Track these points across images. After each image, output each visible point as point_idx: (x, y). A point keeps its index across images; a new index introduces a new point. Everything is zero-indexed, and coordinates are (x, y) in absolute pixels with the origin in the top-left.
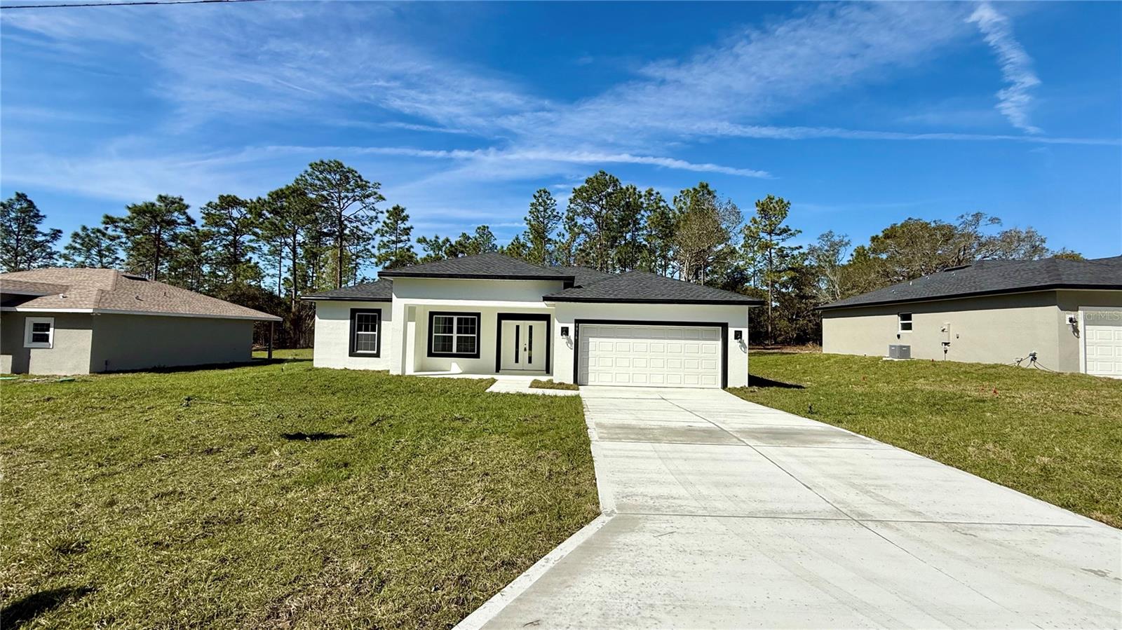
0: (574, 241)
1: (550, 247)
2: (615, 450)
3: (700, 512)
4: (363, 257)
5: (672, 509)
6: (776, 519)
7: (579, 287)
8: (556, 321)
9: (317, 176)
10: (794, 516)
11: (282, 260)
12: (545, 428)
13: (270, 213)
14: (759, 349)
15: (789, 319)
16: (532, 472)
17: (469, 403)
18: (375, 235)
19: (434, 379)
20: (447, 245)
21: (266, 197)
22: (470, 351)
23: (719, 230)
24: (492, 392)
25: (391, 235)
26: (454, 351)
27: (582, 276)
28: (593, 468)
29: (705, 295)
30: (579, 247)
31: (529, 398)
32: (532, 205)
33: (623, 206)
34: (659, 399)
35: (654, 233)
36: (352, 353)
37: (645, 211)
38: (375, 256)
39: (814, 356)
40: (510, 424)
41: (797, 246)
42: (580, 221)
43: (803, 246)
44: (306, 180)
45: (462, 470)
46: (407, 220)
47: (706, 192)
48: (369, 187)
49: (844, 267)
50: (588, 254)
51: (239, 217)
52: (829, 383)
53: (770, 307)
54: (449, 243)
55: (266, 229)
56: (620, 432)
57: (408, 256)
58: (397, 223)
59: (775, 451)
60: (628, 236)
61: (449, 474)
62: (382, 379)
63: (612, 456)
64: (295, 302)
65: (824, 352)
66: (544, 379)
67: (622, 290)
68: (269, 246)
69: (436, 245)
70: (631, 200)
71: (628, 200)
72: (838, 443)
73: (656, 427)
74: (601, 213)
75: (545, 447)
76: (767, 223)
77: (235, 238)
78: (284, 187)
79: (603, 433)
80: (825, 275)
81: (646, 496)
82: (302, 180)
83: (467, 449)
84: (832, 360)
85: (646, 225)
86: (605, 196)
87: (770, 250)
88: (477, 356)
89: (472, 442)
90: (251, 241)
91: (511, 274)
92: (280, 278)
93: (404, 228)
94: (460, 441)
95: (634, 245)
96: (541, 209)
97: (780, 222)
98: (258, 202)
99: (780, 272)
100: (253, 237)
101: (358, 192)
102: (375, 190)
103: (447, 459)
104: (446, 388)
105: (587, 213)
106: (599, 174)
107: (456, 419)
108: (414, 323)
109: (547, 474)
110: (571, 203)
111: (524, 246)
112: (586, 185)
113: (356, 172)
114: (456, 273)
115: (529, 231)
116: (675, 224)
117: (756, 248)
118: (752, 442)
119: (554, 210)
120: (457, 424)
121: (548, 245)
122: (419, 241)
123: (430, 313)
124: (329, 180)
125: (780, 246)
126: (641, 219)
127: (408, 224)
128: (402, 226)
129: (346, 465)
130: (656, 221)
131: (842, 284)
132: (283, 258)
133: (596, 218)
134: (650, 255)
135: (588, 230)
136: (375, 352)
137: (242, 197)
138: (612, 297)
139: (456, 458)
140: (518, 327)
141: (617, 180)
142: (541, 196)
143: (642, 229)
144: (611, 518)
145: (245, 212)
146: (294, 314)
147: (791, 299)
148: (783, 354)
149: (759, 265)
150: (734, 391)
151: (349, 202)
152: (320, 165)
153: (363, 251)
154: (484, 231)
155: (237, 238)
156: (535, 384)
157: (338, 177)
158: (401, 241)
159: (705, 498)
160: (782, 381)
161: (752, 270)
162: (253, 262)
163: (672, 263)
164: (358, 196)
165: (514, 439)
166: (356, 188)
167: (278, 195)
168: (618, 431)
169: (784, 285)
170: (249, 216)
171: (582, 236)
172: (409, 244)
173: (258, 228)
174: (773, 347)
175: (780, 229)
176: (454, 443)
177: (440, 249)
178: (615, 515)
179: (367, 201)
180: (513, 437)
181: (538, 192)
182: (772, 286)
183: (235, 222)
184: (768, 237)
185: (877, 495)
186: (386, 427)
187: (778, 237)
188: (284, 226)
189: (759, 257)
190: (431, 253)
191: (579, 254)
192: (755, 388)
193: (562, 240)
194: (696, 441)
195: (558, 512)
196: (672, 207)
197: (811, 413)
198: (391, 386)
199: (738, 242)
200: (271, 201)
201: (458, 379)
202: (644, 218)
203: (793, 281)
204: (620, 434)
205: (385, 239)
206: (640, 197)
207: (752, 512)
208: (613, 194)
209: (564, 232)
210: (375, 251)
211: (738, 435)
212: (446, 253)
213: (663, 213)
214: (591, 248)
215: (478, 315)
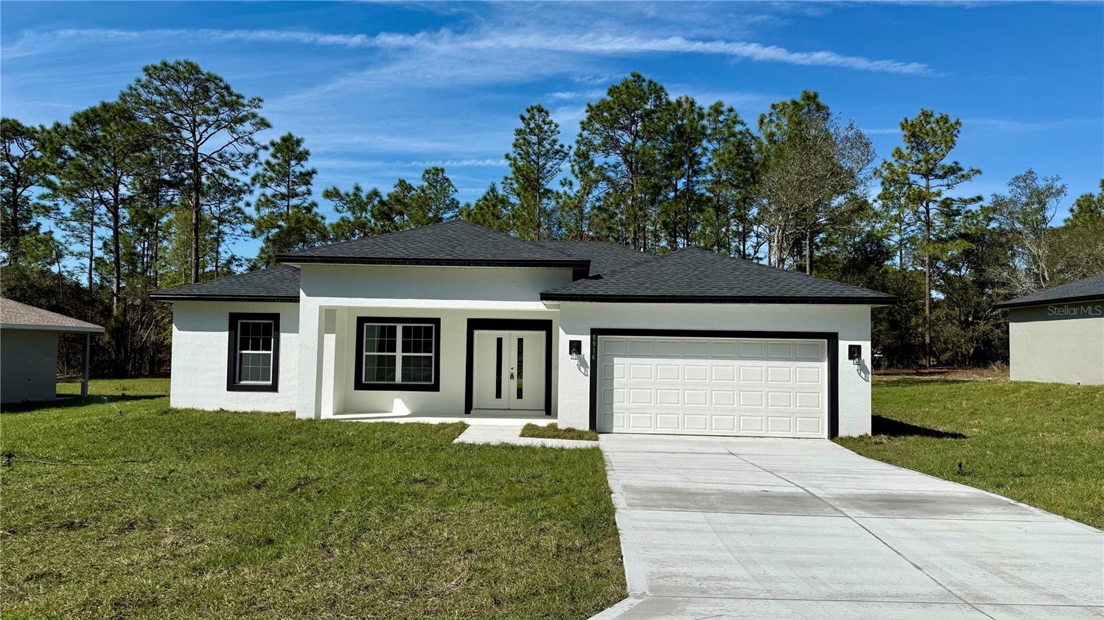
0: (588, 194)
1: (549, 204)
2: (650, 520)
3: (762, 595)
4: (231, 223)
5: (725, 591)
6: (861, 603)
7: (598, 277)
8: (561, 331)
9: (156, 89)
10: (888, 599)
11: (95, 228)
12: (548, 492)
13: (75, 149)
14: (907, 374)
15: (961, 322)
16: (532, 548)
17: (429, 460)
18: (253, 184)
19: (369, 424)
20: (376, 202)
21: (67, 122)
22: (424, 380)
23: (836, 172)
24: (462, 444)
25: (278, 185)
26: (398, 378)
27: (602, 257)
28: (618, 544)
29: (799, 288)
30: (598, 204)
31: (521, 451)
32: (519, 132)
33: (672, 133)
34: (728, 454)
35: (724, 177)
36: (233, 385)
37: (709, 141)
38: (252, 221)
39: (994, 385)
40: (495, 486)
41: (973, 196)
42: (599, 159)
43: (984, 196)
44: (139, 95)
45: (435, 548)
46: (307, 159)
47: (813, 107)
48: (244, 106)
49: (1055, 232)
50: (612, 216)
51: (22, 156)
52: (1007, 430)
53: (927, 302)
54: (378, 199)
55: (69, 176)
56: (659, 497)
57: (310, 220)
58: (289, 164)
59: (884, 524)
60: (681, 184)
61: (419, 553)
62: (285, 424)
63: (645, 529)
64: (118, 300)
65: (1012, 379)
66: (543, 423)
67: (666, 281)
68: (73, 204)
69: (355, 201)
70: (685, 121)
71: (680, 122)
72: (985, 513)
73: (713, 492)
74: (634, 145)
75: (550, 516)
76: (921, 157)
77: (15, 191)
78: (98, 105)
79: (633, 499)
80: (1023, 247)
81: (691, 576)
82: (132, 96)
83: (438, 520)
84: (1023, 392)
85: (711, 164)
86: (641, 117)
87: (927, 205)
88: (436, 387)
89: (444, 511)
90: (44, 197)
91: (490, 257)
92: (91, 259)
93: (301, 173)
94: (427, 510)
95: (691, 199)
96: (534, 139)
97: (944, 155)
98: (55, 130)
99: (945, 241)
100: (47, 191)
101: (225, 113)
102: (254, 110)
103: (411, 534)
104: (390, 435)
105: (611, 144)
106: (631, 78)
107: (416, 481)
108: (334, 336)
109: (554, 550)
110: (584, 129)
111: (504, 202)
112: (609, 98)
113: (221, 80)
114: (402, 255)
115: (513, 176)
116: (761, 162)
117: (903, 200)
118: (853, 513)
119: (555, 141)
120: (418, 487)
121: (545, 201)
122: (328, 195)
123: (359, 319)
124: (177, 95)
125: (943, 197)
126: (704, 154)
127: (308, 166)
128: (298, 169)
129: (270, 542)
130: (729, 159)
131: (1051, 263)
132: (96, 224)
133: (625, 153)
134: (717, 216)
135: (612, 175)
136: (270, 383)
137: (27, 123)
138: (650, 292)
139: (424, 532)
140: (500, 341)
141: (662, 89)
142: (533, 117)
143: (705, 172)
144: (641, 600)
145: (32, 147)
146: (116, 319)
147: (965, 288)
148: (947, 382)
149: (908, 229)
150: (849, 443)
151: (211, 130)
152: (162, 70)
153: (230, 211)
154: (437, 177)
155: (19, 190)
156: (529, 431)
157: (191, 88)
158: (297, 195)
159: (770, 579)
160: (932, 427)
161: (896, 238)
162: (42, 230)
163: (755, 228)
164: (224, 120)
165: (505, 507)
166: (221, 106)
167: (88, 119)
168: (655, 496)
169: (952, 264)
170: (38, 154)
171: (603, 185)
172: (310, 199)
173: (54, 174)
174: (932, 370)
175: (943, 167)
176: (420, 512)
177: (363, 208)
178: (646, 598)
179: (239, 128)
180: (503, 504)
181: (528, 111)
182: (931, 265)
183: (16, 164)
184: (923, 182)
185: (1013, 577)
186: (313, 494)
187: (939, 182)
188: (98, 171)
189: (908, 215)
190: (349, 215)
191: (597, 216)
192: (883, 438)
193: (569, 192)
194: (771, 510)
195: (571, 593)
196: (756, 133)
197: (960, 474)
198: (303, 437)
199: (873, 192)
200: (77, 128)
201: (407, 424)
202: (708, 152)
203: (967, 257)
204: (657, 500)
205: (269, 192)
206: (701, 116)
207: (832, 595)
208: (654, 112)
209: (572, 178)
210: (250, 211)
211: (836, 504)
212: (373, 216)
213: (740, 143)
214: (618, 205)
215: (437, 322)
